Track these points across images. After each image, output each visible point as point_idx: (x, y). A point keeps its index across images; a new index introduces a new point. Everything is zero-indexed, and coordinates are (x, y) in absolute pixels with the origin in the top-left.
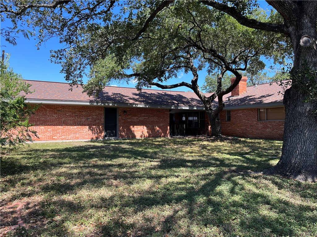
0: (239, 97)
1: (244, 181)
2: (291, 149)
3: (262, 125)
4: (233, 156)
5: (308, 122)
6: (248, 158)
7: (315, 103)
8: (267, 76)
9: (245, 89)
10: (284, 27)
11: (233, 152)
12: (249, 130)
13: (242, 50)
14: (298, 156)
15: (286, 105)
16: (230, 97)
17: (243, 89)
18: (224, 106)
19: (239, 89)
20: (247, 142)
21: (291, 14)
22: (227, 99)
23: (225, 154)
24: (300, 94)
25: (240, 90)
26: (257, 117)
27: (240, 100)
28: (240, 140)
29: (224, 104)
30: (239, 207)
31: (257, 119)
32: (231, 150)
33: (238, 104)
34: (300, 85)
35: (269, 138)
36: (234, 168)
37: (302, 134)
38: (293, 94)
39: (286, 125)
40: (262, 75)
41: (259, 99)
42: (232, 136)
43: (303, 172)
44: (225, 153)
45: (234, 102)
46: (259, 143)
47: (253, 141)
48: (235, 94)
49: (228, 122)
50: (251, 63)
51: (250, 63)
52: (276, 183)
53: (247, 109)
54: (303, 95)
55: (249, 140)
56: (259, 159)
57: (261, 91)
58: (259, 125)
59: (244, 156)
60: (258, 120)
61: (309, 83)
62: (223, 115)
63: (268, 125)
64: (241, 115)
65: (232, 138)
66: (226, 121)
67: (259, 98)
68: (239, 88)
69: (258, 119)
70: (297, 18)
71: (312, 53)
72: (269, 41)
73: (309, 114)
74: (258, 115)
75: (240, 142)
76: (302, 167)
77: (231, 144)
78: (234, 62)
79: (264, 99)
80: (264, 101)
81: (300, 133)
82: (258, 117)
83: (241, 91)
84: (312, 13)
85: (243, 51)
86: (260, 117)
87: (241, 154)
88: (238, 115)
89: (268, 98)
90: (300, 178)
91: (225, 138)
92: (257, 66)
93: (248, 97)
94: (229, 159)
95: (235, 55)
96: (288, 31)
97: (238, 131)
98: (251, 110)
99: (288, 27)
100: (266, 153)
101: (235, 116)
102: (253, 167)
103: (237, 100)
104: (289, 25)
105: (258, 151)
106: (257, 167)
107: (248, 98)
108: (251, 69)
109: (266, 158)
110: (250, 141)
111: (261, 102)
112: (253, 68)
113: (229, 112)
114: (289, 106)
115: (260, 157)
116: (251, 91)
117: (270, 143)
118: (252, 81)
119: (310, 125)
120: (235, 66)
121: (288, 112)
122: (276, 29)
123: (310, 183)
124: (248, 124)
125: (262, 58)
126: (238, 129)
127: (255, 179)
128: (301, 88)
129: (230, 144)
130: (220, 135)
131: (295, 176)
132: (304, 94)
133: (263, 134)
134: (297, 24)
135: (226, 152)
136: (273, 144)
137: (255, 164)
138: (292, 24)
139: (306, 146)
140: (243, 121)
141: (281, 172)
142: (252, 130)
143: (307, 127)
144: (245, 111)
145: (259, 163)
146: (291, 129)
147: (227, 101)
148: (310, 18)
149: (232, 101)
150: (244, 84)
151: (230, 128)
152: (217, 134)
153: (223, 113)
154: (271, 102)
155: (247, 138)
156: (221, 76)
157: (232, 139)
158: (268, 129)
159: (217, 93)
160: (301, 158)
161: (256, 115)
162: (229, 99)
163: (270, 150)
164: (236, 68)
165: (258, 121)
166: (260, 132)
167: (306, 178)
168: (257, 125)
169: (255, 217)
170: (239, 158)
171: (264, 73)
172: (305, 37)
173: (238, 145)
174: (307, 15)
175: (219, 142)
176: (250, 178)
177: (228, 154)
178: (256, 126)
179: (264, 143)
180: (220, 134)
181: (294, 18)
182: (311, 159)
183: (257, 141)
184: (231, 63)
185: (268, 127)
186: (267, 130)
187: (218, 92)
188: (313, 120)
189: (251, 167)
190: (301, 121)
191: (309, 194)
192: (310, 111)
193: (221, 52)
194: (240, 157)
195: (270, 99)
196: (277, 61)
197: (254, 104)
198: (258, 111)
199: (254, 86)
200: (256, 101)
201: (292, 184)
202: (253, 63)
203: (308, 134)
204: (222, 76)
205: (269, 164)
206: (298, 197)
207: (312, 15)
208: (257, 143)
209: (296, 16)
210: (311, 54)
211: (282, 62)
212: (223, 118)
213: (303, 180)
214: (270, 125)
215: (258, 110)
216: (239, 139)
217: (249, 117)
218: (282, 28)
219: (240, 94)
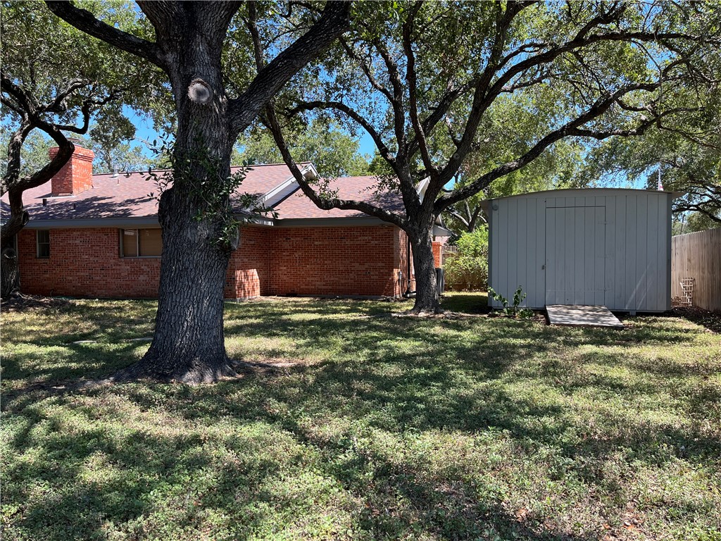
0: (74, 198)
1: (61, 408)
2: (173, 318)
3: (129, 267)
4: (46, 346)
5: (205, 262)
6: (87, 348)
7: (217, 223)
8: (143, 155)
9: (87, 180)
10: (156, 50)
11: (48, 336)
12: (98, 278)
13: (78, 82)
14: (186, 332)
15: (163, 224)
16: (49, 196)
17: (83, 180)
18: (28, 219)
19: (71, 177)
20: (90, 308)
21: (170, 24)
22: (41, 201)
23: (25, 345)
24: (189, 203)
25: (74, 182)
26: (117, 248)
27: (75, 204)
28: (74, 305)
29: (26, 215)
30: (33, 477)
31: (116, 252)
32: (43, 331)
33: (70, 217)
34: (190, 183)
35: (144, 296)
36: (42, 378)
37: (194, 285)
38: (176, 202)
39: (165, 267)
40: (130, 150)
41: (123, 206)
42: (53, 295)
43: (196, 365)
44: (25, 342)
45: (59, 209)
46: (119, 308)
47: (106, 304)
48: (63, 190)
49: (42, 261)
50: (102, 120)
51: (100, 117)
52: (137, 399)
53: (94, 229)
54: (196, 206)
55: (96, 304)
56: (113, 347)
57: (127, 189)
58: (122, 267)
59: (76, 342)
60: (119, 254)
61: (207, 180)
62: (29, 241)
63: (142, 267)
64: (77, 242)
65: (51, 302)
66: (36, 258)
67: (121, 205)
68: (73, 176)
69: (119, 252)
70: (183, 38)
71: (212, 120)
72: (138, 75)
73: (207, 245)
74: (119, 243)
75: (71, 309)
76: (195, 355)
77: (47, 315)
78: (56, 108)
79: (133, 207)
80: (133, 213)
81: (190, 284)
82: (119, 248)
83: (78, 184)
84: (212, 34)
85: (79, 84)
86: (124, 247)
87: (68, 341)
88: (71, 242)
89: (141, 205)
90: (191, 380)
91: (30, 300)
92: (115, 127)
93: (96, 199)
94: (32, 356)
95: (61, 89)
96: (165, 61)
97: (71, 281)
98: (103, 230)
99: (164, 53)
100: (132, 330)
101: (61, 244)
102: (92, 369)
103: (67, 204)
104: (166, 47)
105: (114, 327)
106: (103, 368)
107: (96, 203)
108: (102, 133)
109: (128, 343)
110: (100, 305)
111: (126, 214)
112: (106, 131)
113: (45, 234)
114: (169, 227)
115: (115, 342)
116: (103, 186)
117: (145, 306)
118: (108, 162)
119: (210, 267)
120: (60, 118)
121: (166, 239)
122: (140, 50)
123: (209, 385)
124: (95, 266)
125: (127, 112)
126: (71, 278)
127: (92, 396)
128: (192, 189)
129: (44, 317)
130: (18, 293)
131: (181, 375)
132: (197, 203)
133: (132, 287)
134: (183, 50)
135: (28, 338)
136: (149, 310)
137: (97, 361)
138: (172, 48)
139: (202, 309)
140: (83, 257)
141: (153, 372)
142: (105, 278)
143: (202, 272)
144: (88, 233)
145: (110, 356)
146: (173, 277)
147: (39, 204)
148: (209, 45)
149: (53, 206)
150: (84, 167)
151: (48, 276)
152: (8, 291)
153: (27, 236)
154: (149, 216)
155: (92, 298)
156: (18, 138)
157: (51, 304)
158: (141, 276)
159: (7, 183)
160: (192, 336)
161: (116, 243)
162: (44, 201)
163: (142, 323)
164: (63, 124)
165: (120, 257)
166: (124, 283)
167: (202, 375)
168: (118, 267)
169: (72, 492)
170: (62, 349)
171: (136, 149)
172: (199, 82)
173: (65, 318)
174: (202, 36)
175: (14, 314)
176: (78, 397)
177: (33, 342)
178: (114, 269)
179: (132, 309)
180: (16, 291)
181: (176, 35)
182: (211, 336)
183: (115, 303)
184: (48, 109)
185: (141, 272)
186: (139, 278)
187: (11, 180)
188: (213, 257)
189: (87, 370)
190: (191, 259)
191: (203, 409)
192: (207, 238)
193: (21, 75)
194: (64, 346)
195: (147, 209)
196: (160, 124)
197: (108, 217)
198: (119, 235)
199: (112, 176)
200: (114, 210)
201: (172, 394)
202: (105, 118)
203: (205, 286)
204: (23, 140)
205: (133, 356)
206: (179, 421)
207: (212, 39)
208: (115, 308)
209: (181, 32)
210: (210, 121)
211: (171, 128)
212: (27, 251)
213: (195, 381)
214: (146, 267)
215: (119, 233)
216: (71, 301)
217: (98, 248)
218: (153, 52)
219: (74, 190)
